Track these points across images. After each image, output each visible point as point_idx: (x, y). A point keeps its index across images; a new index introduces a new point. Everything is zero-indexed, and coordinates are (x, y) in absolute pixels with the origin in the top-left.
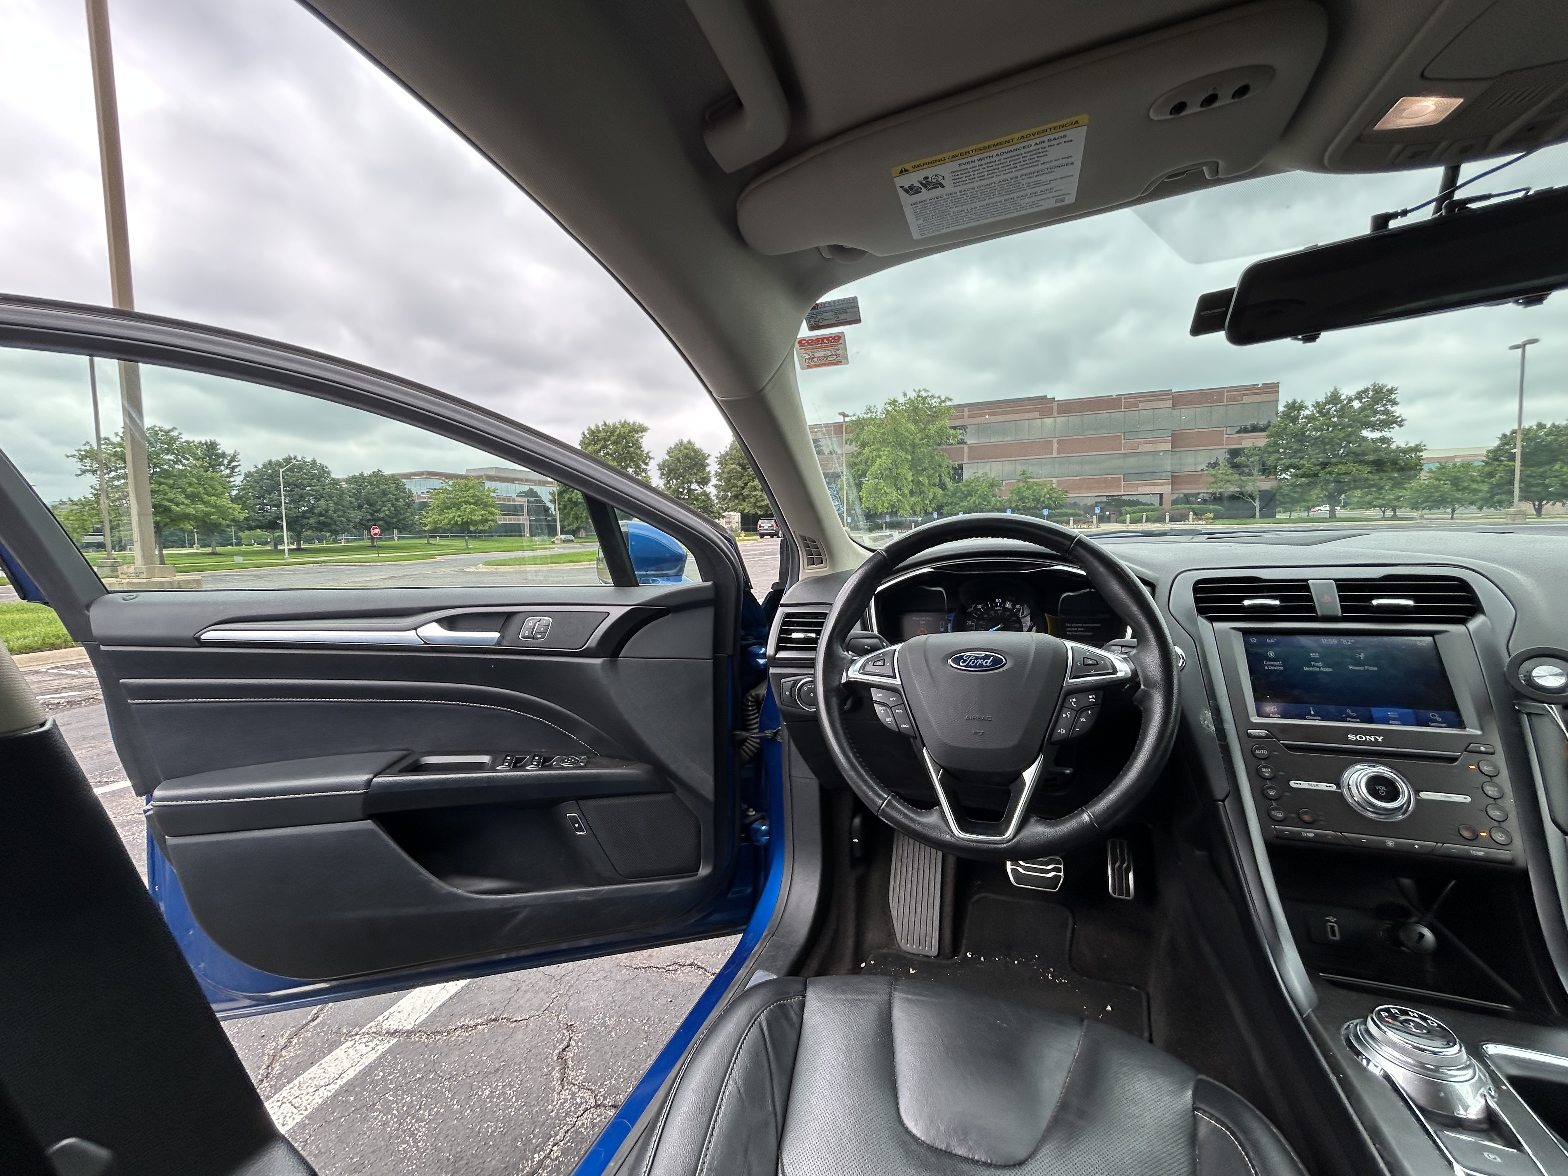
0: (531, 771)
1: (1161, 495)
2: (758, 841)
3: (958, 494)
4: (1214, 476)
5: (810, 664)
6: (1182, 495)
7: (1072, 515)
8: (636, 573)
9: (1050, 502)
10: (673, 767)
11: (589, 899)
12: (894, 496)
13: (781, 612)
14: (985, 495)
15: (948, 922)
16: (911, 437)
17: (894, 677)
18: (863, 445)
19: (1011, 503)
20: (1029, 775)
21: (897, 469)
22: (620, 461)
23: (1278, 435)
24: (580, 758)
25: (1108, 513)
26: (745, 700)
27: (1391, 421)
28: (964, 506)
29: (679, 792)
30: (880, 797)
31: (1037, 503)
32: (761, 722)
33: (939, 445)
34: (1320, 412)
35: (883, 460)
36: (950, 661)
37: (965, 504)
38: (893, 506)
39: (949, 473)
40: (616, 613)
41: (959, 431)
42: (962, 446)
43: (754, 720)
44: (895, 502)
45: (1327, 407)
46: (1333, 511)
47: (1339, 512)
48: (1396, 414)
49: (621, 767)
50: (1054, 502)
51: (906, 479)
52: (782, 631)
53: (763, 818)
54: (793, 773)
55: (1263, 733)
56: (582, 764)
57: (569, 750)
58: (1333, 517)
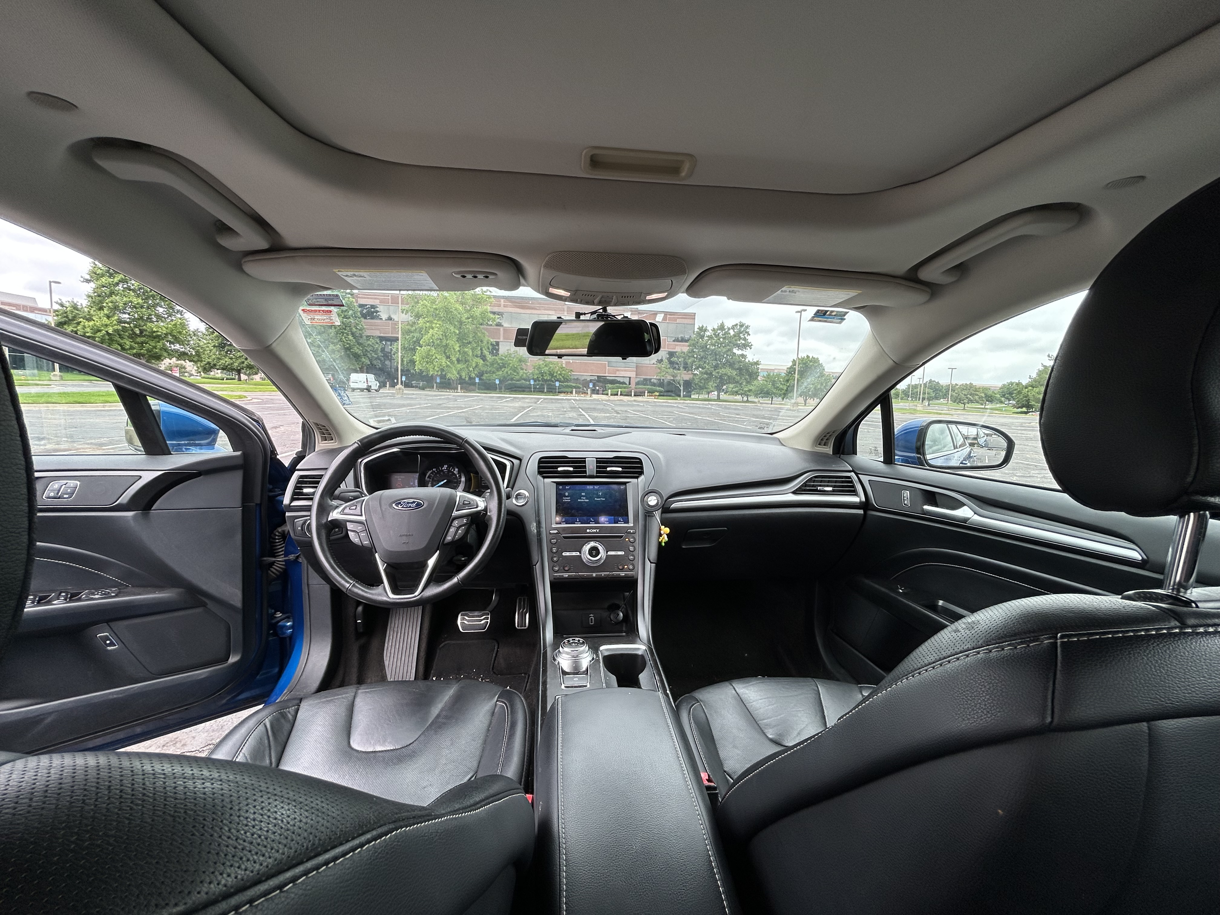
0: (58, 604)
1: (630, 378)
2: (285, 633)
3: (495, 366)
4: (659, 368)
5: (308, 509)
6: (642, 379)
7: (575, 387)
8: (167, 442)
9: (561, 377)
10: (205, 587)
11: (120, 696)
12: (444, 361)
13: (296, 474)
14: (514, 367)
15: (422, 662)
16: (459, 316)
17: (361, 515)
18: (418, 316)
19: (533, 375)
20: (431, 562)
21: (447, 340)
22: (146, 299)
23: (694, 345)
24: (111, 590)
25: (597, 388)
26: (272, 535)
27: (747, 345)
28: (499, 375)
29: (210, 605)
30: (348, 582)
31: (552, 378)
32: (285, 551)
33: (481, 324)
34: (714, 334)
35: (435, 332)
36: (394, 505)
37: (501, 373)
38: (442, 370)
39: (488, 348)
40: (148, 477)
41: (497, 316)
42: (499, 327)
43: (281, 548)
44: (444, 367)
45: (718, 332)
46: (718, 396)
47: (723, 396)
48: (749, 341)
49: (155, 593)
50: (563, 377)
51: (454, 349)
52: (296, 488)
53: (288, 617)
54: (310, 582)
55: (556, 531)
56: (113, 594)
57: (97, 584)
58: (718, 399)
